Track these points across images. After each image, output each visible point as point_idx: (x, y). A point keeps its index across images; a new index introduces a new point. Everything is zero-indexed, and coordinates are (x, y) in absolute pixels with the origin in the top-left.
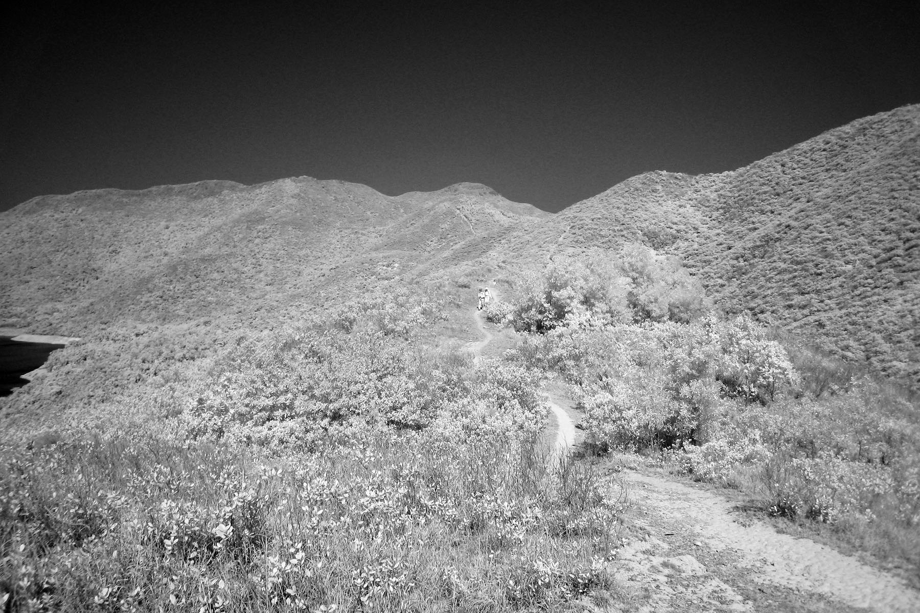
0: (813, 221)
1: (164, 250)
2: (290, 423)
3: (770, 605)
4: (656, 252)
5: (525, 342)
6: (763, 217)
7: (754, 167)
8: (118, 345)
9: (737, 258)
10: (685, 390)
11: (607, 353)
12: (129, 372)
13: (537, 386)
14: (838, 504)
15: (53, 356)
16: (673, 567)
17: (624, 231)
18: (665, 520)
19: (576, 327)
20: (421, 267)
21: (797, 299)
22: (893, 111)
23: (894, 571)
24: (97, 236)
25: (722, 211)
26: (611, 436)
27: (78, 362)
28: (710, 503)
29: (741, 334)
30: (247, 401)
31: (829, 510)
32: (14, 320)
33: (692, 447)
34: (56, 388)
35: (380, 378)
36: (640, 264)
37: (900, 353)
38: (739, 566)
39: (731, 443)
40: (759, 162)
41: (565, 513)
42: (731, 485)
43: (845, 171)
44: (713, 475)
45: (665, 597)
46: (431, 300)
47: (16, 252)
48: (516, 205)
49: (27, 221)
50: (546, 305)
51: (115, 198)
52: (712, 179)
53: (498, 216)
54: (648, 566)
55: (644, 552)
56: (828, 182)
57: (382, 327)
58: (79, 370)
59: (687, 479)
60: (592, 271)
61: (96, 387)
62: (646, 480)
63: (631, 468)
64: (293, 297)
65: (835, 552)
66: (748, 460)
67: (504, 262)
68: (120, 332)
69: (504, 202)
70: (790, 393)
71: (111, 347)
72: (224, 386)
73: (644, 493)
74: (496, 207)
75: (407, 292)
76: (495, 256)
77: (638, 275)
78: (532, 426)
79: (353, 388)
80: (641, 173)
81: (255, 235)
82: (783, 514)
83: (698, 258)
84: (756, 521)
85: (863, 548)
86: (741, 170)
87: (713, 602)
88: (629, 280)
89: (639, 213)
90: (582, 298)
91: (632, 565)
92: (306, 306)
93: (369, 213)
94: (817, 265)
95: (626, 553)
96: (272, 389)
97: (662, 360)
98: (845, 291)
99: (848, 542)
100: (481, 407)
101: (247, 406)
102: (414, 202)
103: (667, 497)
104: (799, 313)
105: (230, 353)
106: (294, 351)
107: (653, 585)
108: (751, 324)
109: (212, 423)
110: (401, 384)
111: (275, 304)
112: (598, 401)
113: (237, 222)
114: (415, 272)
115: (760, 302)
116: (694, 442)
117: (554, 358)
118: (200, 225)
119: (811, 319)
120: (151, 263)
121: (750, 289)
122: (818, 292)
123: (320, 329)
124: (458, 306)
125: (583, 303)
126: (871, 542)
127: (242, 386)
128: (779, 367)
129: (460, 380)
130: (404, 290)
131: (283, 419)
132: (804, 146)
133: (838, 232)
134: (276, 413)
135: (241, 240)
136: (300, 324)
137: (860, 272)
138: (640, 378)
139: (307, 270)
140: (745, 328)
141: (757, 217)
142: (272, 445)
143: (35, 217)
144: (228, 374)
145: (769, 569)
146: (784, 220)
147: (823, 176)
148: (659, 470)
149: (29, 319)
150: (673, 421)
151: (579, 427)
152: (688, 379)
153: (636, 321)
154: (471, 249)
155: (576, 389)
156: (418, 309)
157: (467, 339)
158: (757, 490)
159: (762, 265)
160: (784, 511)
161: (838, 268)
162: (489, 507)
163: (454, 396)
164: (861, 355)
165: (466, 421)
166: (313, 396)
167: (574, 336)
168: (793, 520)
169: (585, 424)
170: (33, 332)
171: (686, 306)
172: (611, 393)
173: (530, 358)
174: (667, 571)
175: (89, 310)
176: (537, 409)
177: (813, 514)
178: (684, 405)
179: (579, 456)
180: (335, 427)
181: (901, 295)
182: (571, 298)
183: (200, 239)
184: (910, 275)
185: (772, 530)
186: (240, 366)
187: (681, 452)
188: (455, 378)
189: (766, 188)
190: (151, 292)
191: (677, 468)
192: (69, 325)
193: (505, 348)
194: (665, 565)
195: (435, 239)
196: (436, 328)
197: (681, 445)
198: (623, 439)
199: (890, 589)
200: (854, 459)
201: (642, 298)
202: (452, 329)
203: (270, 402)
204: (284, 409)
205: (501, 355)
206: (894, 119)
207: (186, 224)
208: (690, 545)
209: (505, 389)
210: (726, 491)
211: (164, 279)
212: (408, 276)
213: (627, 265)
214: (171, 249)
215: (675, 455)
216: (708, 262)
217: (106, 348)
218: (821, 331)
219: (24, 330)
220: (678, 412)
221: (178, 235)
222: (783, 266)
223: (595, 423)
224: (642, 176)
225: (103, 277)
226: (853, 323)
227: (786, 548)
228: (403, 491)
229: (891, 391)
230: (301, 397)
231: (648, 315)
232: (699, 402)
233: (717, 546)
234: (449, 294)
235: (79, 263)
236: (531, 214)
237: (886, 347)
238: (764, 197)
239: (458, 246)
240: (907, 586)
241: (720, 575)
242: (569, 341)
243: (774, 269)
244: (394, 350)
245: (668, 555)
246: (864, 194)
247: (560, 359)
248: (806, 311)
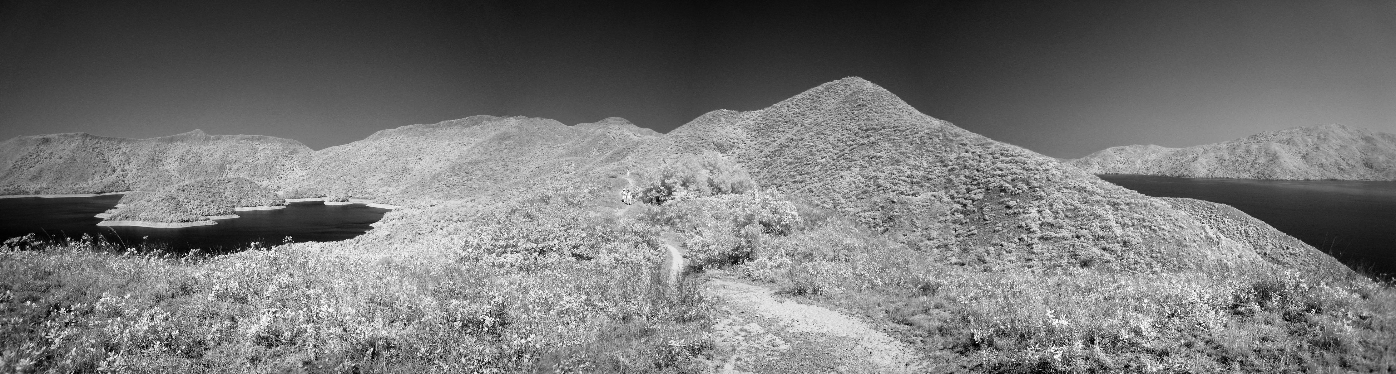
0: (805, 137)
1: (447, 158)
2: (515, 255)
3: (799, 343)
4: (722, 155)
5: (649, 210)
6: (779, 135)
7: (773, 107)
8: (420, 211)
9: (766, 157)
10: (743, 232)
11: (698, 212)
12: (426, 226)
13: (659, 235)
14: (827, 285)
15: (386, 215)
16: (746, 331)
17: (703, 143)
18: (738, 305)
19: (680, 200)
20: (587, 166)
21: (799, 178)
22: (841, 80)
23: (856, 315)
24: (410, 151)
25: (757, 131)
26: (704, 261)
27: (399, 219)
28: (761, 292)
29: (771, 198)
30: (492, 242)
31: (823, 289)
32: (367, 195)
33: (749, 263)
34: (387, 233)
35: (566, 230)
36: (713, 162)
37: (850, 203)
38: (781, 324)
39: (769, 258)
40: (776, 105)
41: (683, 308)
42: (772, 281)
43: (819, 110)
44: (762, 277)
45: (744, 348)
46: (594, 185)
47: (369, 160)
48: (642, 129)
49: (375, 144)
50: (661, 188)
51: (419, 129)
52: (751, 114)
53: (631, 135)
54: (732, 332)
55: (729, 325)
56: (811, 115)
57: (567, 201)
58: (399, 223)
59: (748, 281)
60: (687, 167)
61: (408, 234)
62: (725, 283)
63: (716, 278)
64: (516, 183)
65: (828, 310)
66: (779, 266)
67: (636, 163)
68: (422, 204)
69: (635, 128)
70: (798, 228)
71: (417, 212)
72: (479, 234)
73: (725, 291)
74: (630, 130)
75: (580, 181)
76: (630, 159)
77: (713, 168)
78: (658, 259)
79: (551, 236)
80: (712, 111)
81: (504, 147)
82: (800, 294)
83: (745, 158)
84: (787, 299)
85: (840, 305)
86: (767, 109)
87: (769, 347)
88: (708, 171)
89: (712, 133)
90: (681, 183)
91: (723, 333)
92: (522, 189)
93: (557, 136)
94: (807, 160)
95: (719, 327)
96: (506, 236)
97: (729, 216)
98: (822, 172)
99: (834, 304)
100: (625, 247)
101: (492, 245)
102: (583, 129)
103: (738, 291)
104: (800, 185)
105: (481, 215)
106: (517, 214)
107: (736, 343)
108: (776, 192)
109: (473, 254)
110: (577, 234)
111: (505, 187)
112: (695, 241)
113: (492, 140)
114: (584, 169)
115: (779, 180)
116: (750, 260)
117: (667, 218)
118: (469, 143)
119: (806, 188)
120: (440, 165)
121: (773, 173)
122: (809, 174)
123: (531, 202)
124: (610, 189)
125: (682, 185)
126: (844, 302)
127: (489, 234)
128: (792, 215)
129: (612, 232)
130: (578, 180)
131: (512, 253)
132: (799, 96)
133: (817, 142)
134: (508, 249)
135: (494, 151)
136: (520, 199)
137: (829, 163)
138: (718, 226)
139: (523, 169)
140: (772, 195)
141: (776, 135)
142: (506, 267)
143: (378, 142)
144: (481, 227)
145: (796, 324)
146: (789, 136)
147: (809, 112)
148: (732, 277)
149: (374, 195)
150: (737, 249)
151: (684, 257)
152: (743, 225)
153: (713, 194)
154: (616, 155)
155: (682, 235)
156: (587, 190)
157: (615, 208)
158: (786, 282)
159: (779, 160)
160: (800, 292)
161: (818, 161)
162: (634, 308)
163: (609, 241)
164: (832, 206)
165: (616, 255)
166: (529, 240)
167: (679, 205)
168: (805, 296)
169: (688, 255)
170: (377, 202)
171: (741, 184)
172: (702, 236)
173: (653, 219)
174: (743, 334)
175: (405, 192)
176: (659, 249)
177: (815, 292)
178: (743, 240)
179: (686, 274)
180: (541, 259)
181: (849, 174)
182: (675, 183)
183: (469, 151)
184: (853, 163)
185: (795, 303)
186: (487, 222)
187: (743, 266)
188: (609, 230)
189: (780, 119)
190: (439, 182)
191: (742, 275)
192: (395, 199)
193: (638, 213)
194: (741, 330)
195: (595, 150)
196: (597, 201)
197: (743, 262)
198: (711, 262)
199: (855, 324)
200: (832, 260)
201: (716, 181)
202: (607, 202)
203: (504, 243)
204: (512, 247)
205: (635, 217)
206: (842, 84)
207: (461, 142)
208: (753, 317)
209: (638, 237)
210: (769, 285)
211: (447, 174)
212: (579, 172)
213: (706, 163)
214: (451, 157)
215: (740, 268)
216: (750, 160)
217: (414, 213)
218: (811, 194)
219: (372, 201)
220: (740, 244)
221: (456, 148)
222: (790, 160)
223: (694, 254)
224: (712, 112)
225: (413, 173)
226: (827, 189)
227: (804, 311)
228: (584, 297)
229: (847, 223)
230: (522, 240)
231: (720, 190)
232: (751, 237)
233: (768, 315)
234: (604, 181)
235: (400, 166)
236: (651, 134)
237: (843, 201)
238: (779, 123)
239: (609, 154)
240: (862, 322)
241: (771, 331)
242: (675, 208)
243: (785, 162)
244: (574, 214)
245: (742, 324)
246: (829, 122)
247: (671, 219)
248: (803, 184)
